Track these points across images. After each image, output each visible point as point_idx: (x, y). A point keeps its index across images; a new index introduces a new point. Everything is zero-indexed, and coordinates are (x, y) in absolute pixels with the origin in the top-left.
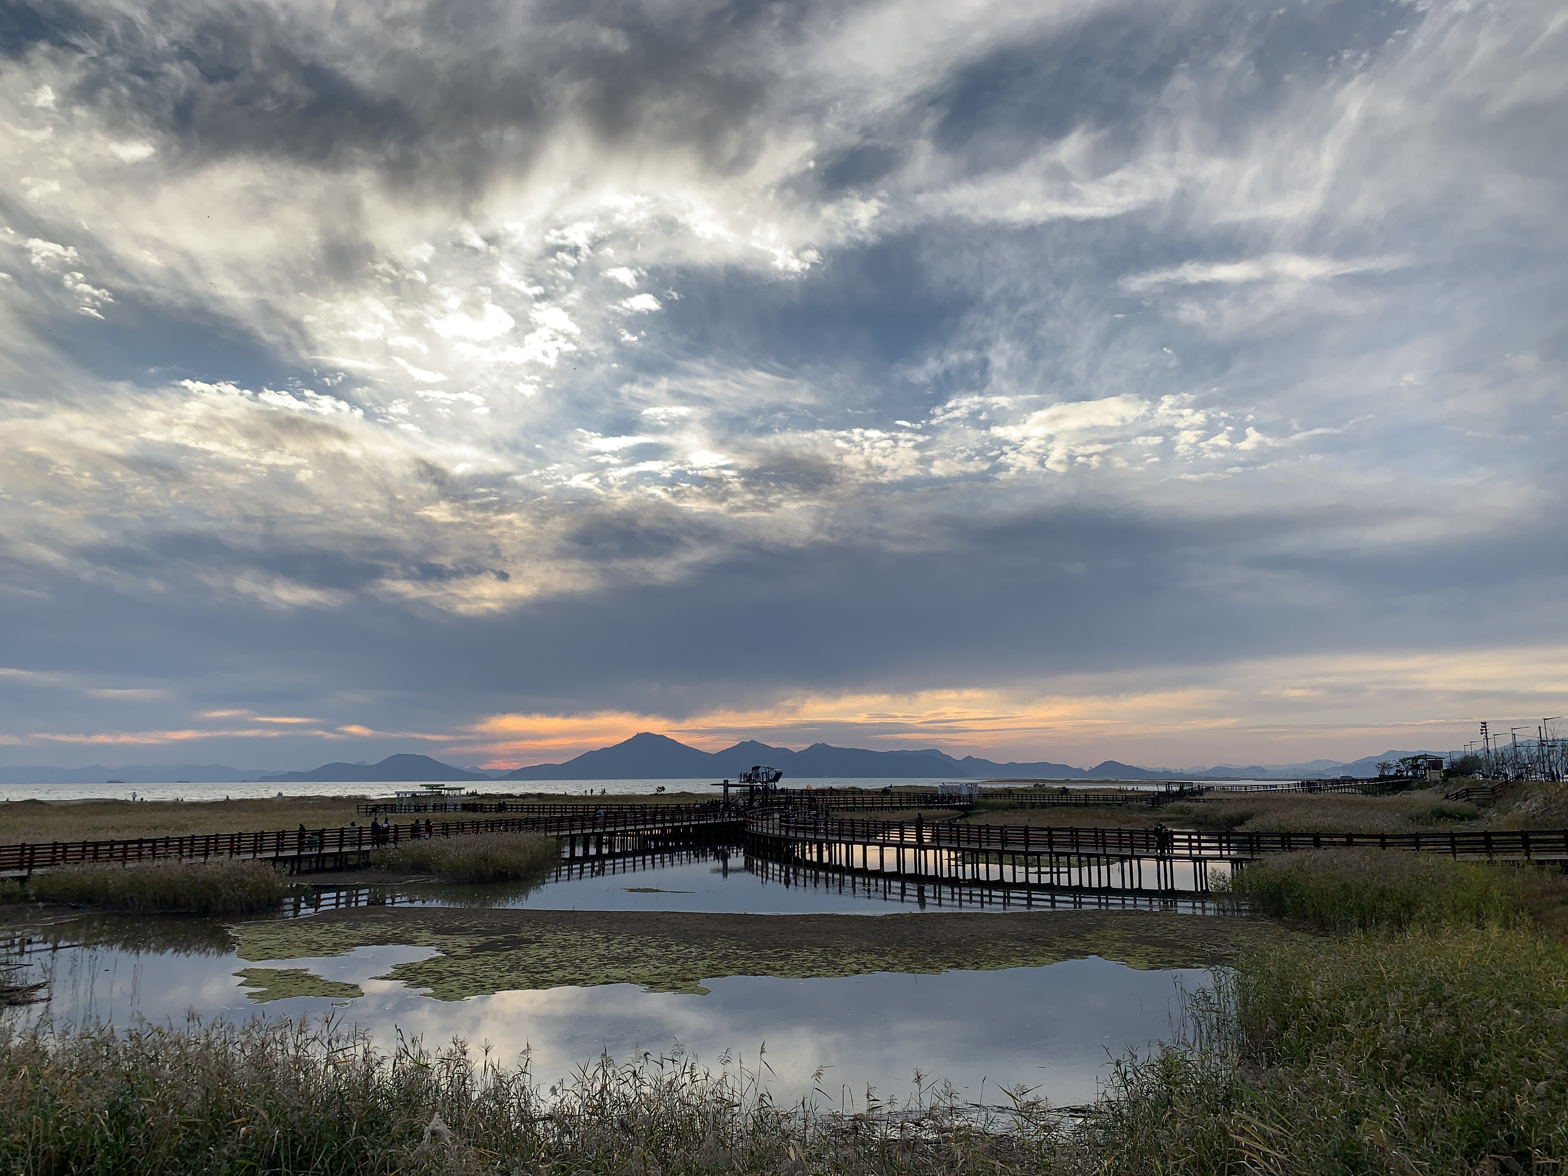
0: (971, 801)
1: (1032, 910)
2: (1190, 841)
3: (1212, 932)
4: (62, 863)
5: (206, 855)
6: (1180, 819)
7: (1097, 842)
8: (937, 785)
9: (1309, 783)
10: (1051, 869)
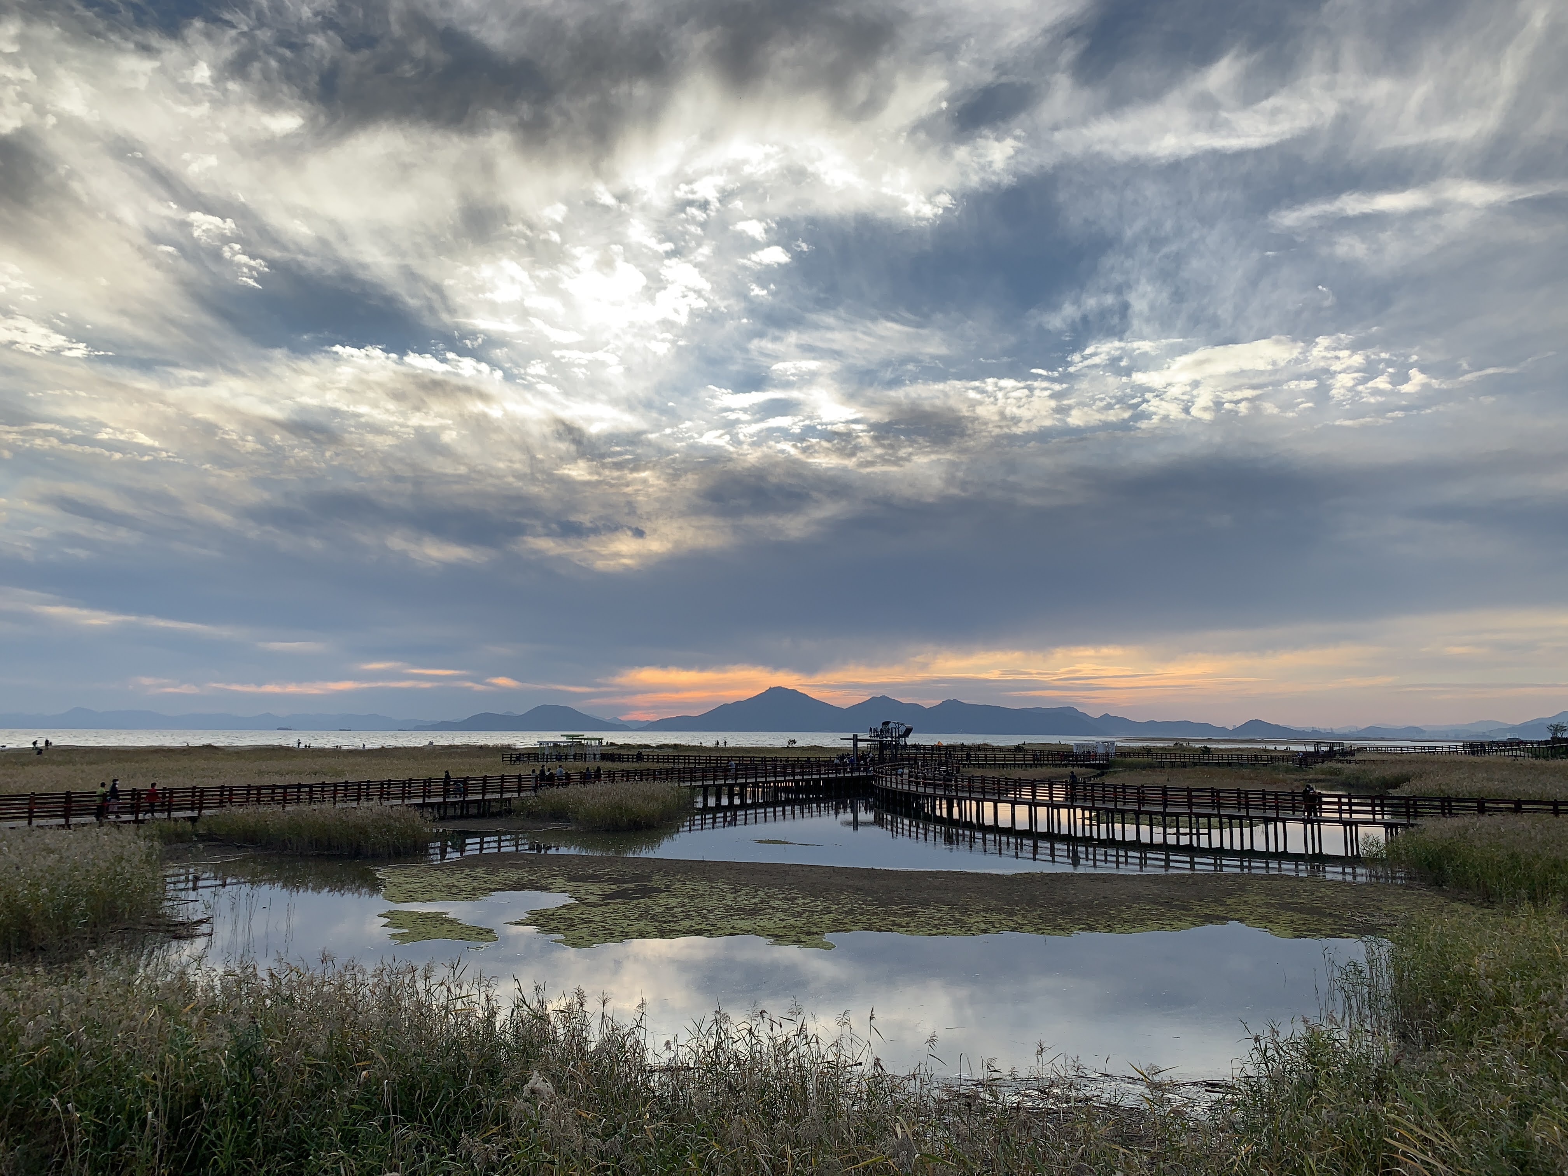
0: (1107, 760)
1: (1171, 872)
2: (1340, 803)
3: (1364, 900)
4: (228, 805)
5: (359, 799)
6: (1329, 781)
7: (1239, 804)
8: (1072, 743)
9: (1472, 746)
10: (1191, 831)
